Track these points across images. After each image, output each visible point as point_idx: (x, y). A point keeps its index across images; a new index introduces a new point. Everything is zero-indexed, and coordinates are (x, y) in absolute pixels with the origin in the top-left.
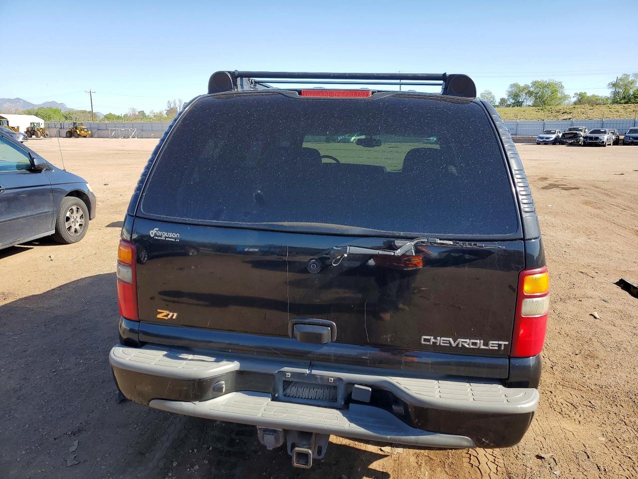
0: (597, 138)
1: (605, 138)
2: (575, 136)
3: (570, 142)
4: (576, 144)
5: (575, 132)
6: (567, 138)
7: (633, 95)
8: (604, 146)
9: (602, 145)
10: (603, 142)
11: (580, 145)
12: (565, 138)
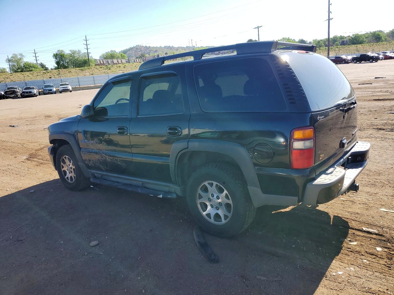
0: (30, 92)
1: (35, 91)
2: (14, 92)
3: (12, 96)
4: (16, 97)
5: (13, 90)
6: (9, 94)
7: (24, 66)
8: (36, 96)
9: (34, 95)
10: (35, 94)
11: (19, 98)
12: (7, 94)
